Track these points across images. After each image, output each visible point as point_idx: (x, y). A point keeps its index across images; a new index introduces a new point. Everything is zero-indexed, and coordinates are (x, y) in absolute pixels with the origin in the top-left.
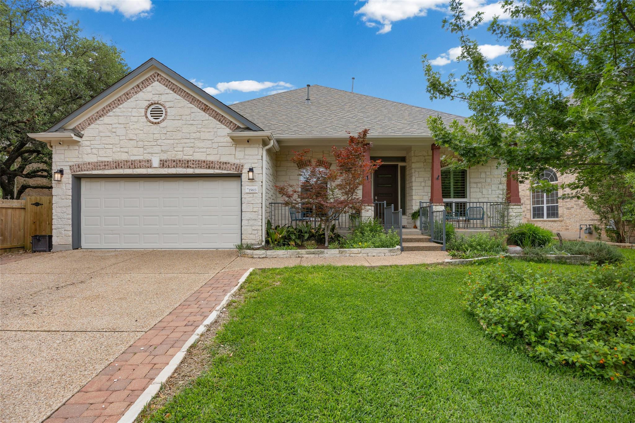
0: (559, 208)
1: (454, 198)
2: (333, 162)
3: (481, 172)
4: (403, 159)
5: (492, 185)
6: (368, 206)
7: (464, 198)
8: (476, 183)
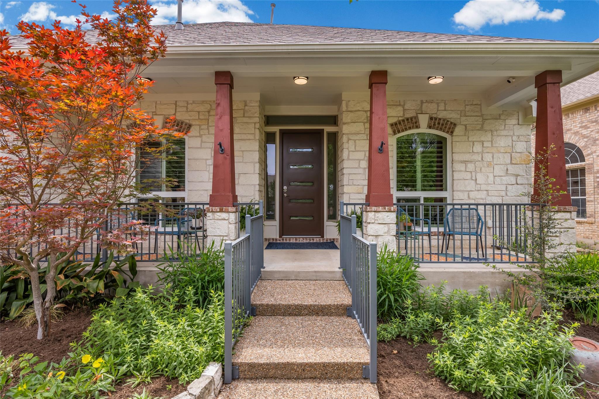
0: (587, 203)
1: (422, 190)
2: (193, 123)
3: (473, 142)
4: (333, 120)
5: (496, 167)
6: (221, 211)
7: (442, 190)
8: (465, 162)
